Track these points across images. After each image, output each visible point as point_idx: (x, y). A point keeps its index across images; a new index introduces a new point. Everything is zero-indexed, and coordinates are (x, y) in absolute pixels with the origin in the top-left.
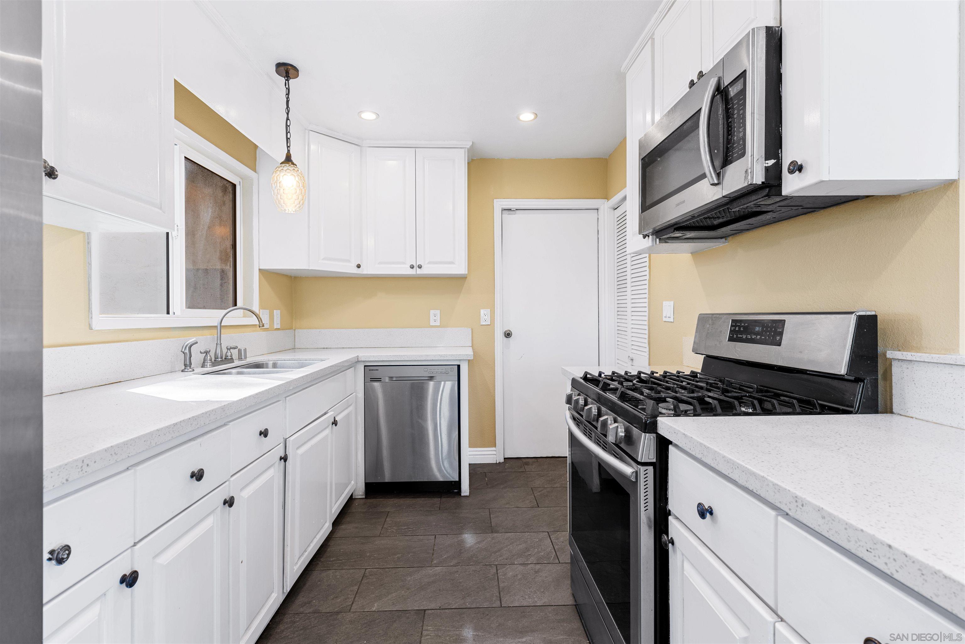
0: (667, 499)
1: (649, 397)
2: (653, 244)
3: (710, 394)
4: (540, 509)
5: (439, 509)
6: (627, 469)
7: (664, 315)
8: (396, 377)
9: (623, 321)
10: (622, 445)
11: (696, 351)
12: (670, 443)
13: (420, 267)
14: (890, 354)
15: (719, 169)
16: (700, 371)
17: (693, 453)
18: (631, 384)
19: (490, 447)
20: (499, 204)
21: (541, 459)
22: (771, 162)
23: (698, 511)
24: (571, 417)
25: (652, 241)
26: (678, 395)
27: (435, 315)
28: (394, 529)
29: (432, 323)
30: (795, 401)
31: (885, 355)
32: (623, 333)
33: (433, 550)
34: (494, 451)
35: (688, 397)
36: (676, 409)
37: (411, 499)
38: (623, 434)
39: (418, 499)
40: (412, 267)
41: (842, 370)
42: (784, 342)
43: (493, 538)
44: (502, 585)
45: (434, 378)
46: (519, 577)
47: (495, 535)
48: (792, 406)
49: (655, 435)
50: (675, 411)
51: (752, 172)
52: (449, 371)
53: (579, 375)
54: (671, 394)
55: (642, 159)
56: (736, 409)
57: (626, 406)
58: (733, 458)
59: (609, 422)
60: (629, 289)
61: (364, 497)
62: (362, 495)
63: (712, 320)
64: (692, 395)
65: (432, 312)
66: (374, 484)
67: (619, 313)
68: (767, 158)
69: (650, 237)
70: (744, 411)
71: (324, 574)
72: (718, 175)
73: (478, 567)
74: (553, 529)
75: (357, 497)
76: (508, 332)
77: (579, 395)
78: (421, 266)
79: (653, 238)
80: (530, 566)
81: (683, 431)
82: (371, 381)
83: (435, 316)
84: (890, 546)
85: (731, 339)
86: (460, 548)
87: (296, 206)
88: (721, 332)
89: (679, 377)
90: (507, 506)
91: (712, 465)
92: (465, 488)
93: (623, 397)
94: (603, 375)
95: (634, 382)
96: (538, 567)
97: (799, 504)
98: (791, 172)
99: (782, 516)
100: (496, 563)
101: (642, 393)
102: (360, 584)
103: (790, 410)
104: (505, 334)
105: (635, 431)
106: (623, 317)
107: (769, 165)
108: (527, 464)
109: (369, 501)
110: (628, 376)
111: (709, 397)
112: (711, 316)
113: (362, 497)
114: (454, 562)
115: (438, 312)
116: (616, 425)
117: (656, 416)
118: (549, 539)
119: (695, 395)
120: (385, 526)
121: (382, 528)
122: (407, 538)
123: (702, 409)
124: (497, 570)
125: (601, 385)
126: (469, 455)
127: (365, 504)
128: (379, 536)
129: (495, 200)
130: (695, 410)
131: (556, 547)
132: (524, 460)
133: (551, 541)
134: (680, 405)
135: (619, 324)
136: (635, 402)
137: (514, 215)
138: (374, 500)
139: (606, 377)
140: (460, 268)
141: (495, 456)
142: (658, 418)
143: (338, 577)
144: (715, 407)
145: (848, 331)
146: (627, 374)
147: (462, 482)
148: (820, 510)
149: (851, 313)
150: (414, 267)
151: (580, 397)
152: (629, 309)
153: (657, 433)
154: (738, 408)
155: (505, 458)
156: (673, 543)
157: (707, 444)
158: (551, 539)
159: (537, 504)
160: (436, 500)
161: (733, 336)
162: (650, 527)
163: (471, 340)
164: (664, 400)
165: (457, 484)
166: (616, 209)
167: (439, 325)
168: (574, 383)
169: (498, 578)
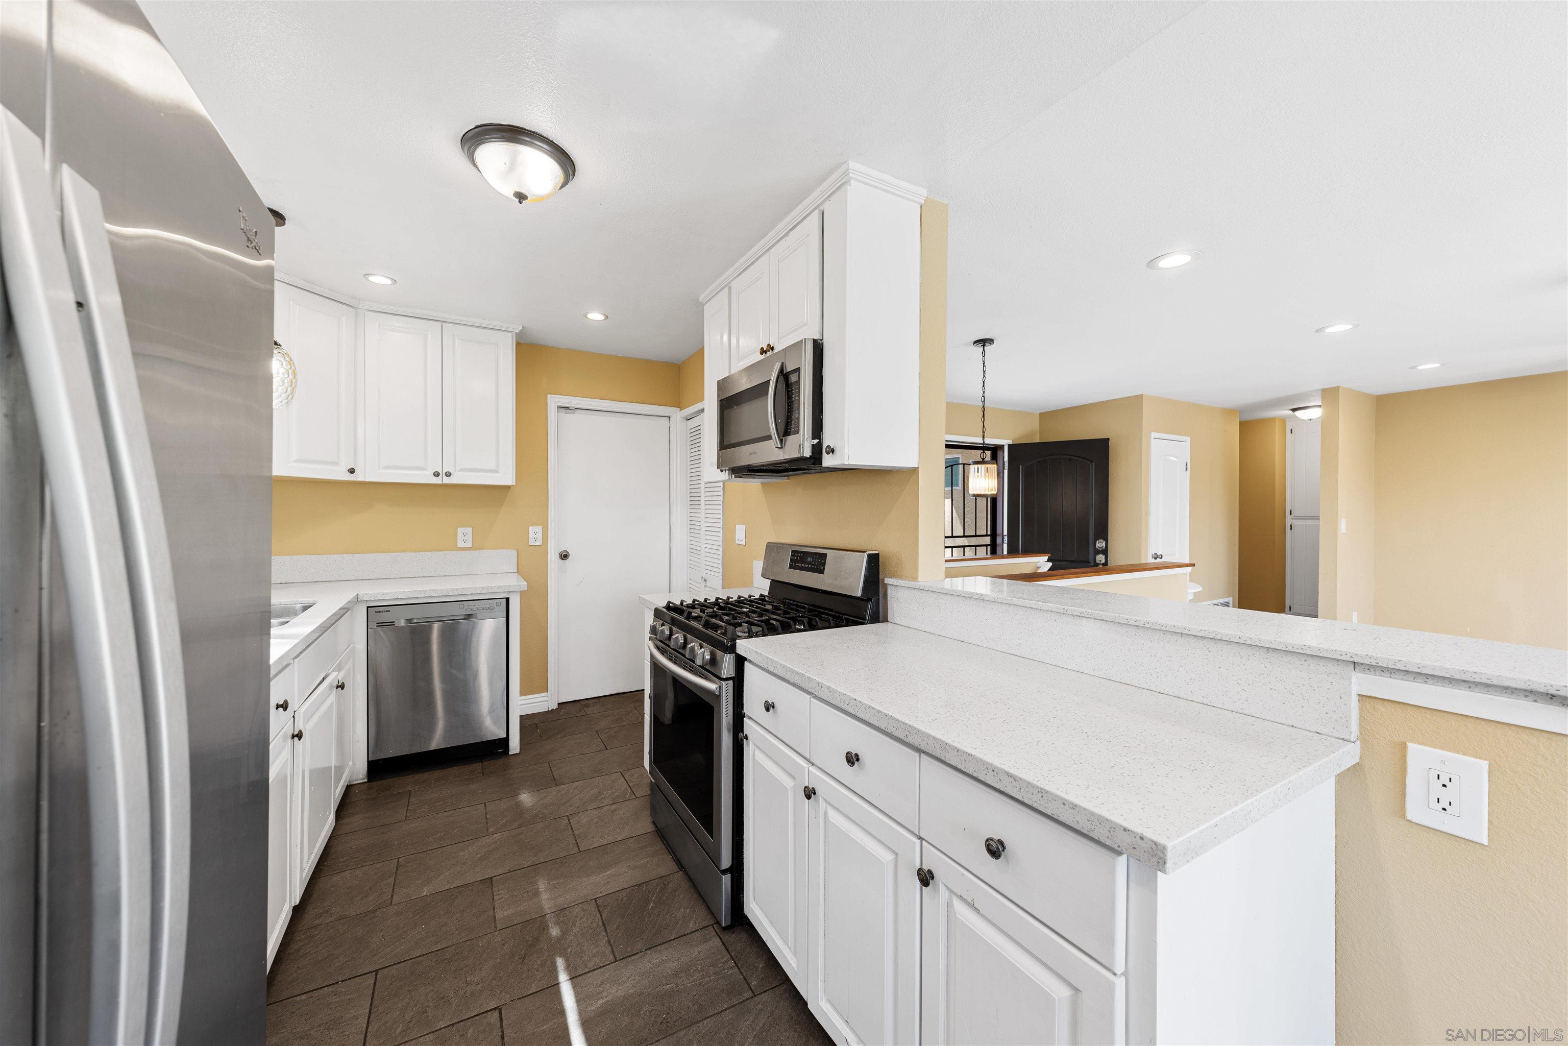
0: (742, 705)
1: (728, 623)
2: (729, 477)
3: (775, 617)
4: (608, 751)
5: (483, 775)
6: (712, 686)
7: (737, 538)
8: (417, 619)
9: (696, 539)
10: (708, 667)
11: (764, 576)
12: (745, 659)
13: (448, 475)
14: (887, 581)
15: (782, 436)
16: (767, 594)
17: (762, 665)
18: (711, 610)
19: (540, 693)
20: (554, 401)
21: (603, 698)
22: (816, 441)
23: (765, 707)
24: (654, 647)
25: (729, 475)
26: (750, 620)
27: (465, 534)
28: (425, 808)
29: (461, 544)
30: (830, 618)
31: (883, 580)
32: (696, 552)
33: (486, 819)
34: (546, 696)
35: (758, 621)
36: (750, 631)
37: (439, 771)
38: (709, 657)
39: (449, 769)
40: (437, 474)
41: (859, 594)
42: (826, 571)
43: (558, 791)
44: (576, 833)
45: (474, 616)
46: (595, 820)
47: (561, 787)
48: (829, 621)
49: (734, 655)
50: (749, 634)
51: (803, 447)
52: (495, 606)
53: (662, 604)
54: (744, 619)
55: (720, 401)
56: (792, 628)
57: (710, 632)
58: (786, 665)
59: (696, 648)
60: (703, 507)
61: (366, 780)
62: (363, 779)
63: (777, 549)
64: (761, 619)
65: (460, 531)
66: (381, 762)
67: (692, 531)
68: (813, 439)
69: (727, 471)
70: (798, 629)
71: (336, 878)
72: (781, 441)
73: (547, 822)
74: (626, 768)
75: (355, 783)
76: (565, 553)
77: (663, 625)
78: (450, 473)
79: (729, 473)
80: (605, 808)
81: (755, 649)
82: (377, 626)
83: (465, 537)
84: (855, 699)
85: (790, 567)
86: (519, 811)
87: (281, 402)
88: (783, 560)
89: (750, 601)
90: (570, 755)
91: (774, 672)
92: (515, 745)
93: (707, 625)
94: (684, 603)
95: (715, 609)
96: (614, 807)
97: (820, 687)
98: (828, 453)
99: (813, 697)
100: (567, 814)
101: (722, 620)
102: (396, 875)
103: (827, 624)
104: (561, 555)
105: (719, 653)
106: (695, 535)
107: (815, 443)
108: (587, 706)
109: (375, 784)
110: (708, 603)
111: (774, 619)
112: (776, 545)
113: (363, 781)
114: (515, 825)
115: (469, 530)
116: (703, 650)
117: (735, 640)
118: (622, 778)
119: (763, 618)
120: (411, 807)
121: (407, 810)
122: (446, 814)
123: (768, 629)
124: (569, 820)
125: (685, 614)
126: (520, 705)
127: (369, 789)
128: (405, 820)
129: (549, 395)
130: (763, 631)
131: (631, 785)
132: (583, 703)
133: (625, 780)
134: (752, 627)
135: (691, 543)
136: (716, 627)
137: (573, 415)
138: (382, 781)
139: (688, 606)
140: (506, 477)
141: (547, 702)
142: (737, 641)
143: (361, 875)
144: (778, 628)
145: (863, 565)
146: (706, 601)
147: (510, 739)
148: (829, 688)
149: (864, 552)
150: (439, 474)
151: (664, 627)
152: (703, 528)
153: (736, 653)
154: (793, 627)
155: (559, 704)
156: (747, 739)
157: (771, 657)
158: (624, 778)
159: (605, 746)
160: (477, 766)
161: (792, 564)
162: (729, 731)
163: (516, 565)
164: (740, 625)
165: (505, 742)
166: (689, 420)
167: (471, 546)
168: (658, 613)
169: (571, 827)
